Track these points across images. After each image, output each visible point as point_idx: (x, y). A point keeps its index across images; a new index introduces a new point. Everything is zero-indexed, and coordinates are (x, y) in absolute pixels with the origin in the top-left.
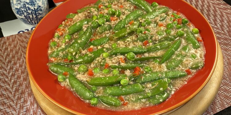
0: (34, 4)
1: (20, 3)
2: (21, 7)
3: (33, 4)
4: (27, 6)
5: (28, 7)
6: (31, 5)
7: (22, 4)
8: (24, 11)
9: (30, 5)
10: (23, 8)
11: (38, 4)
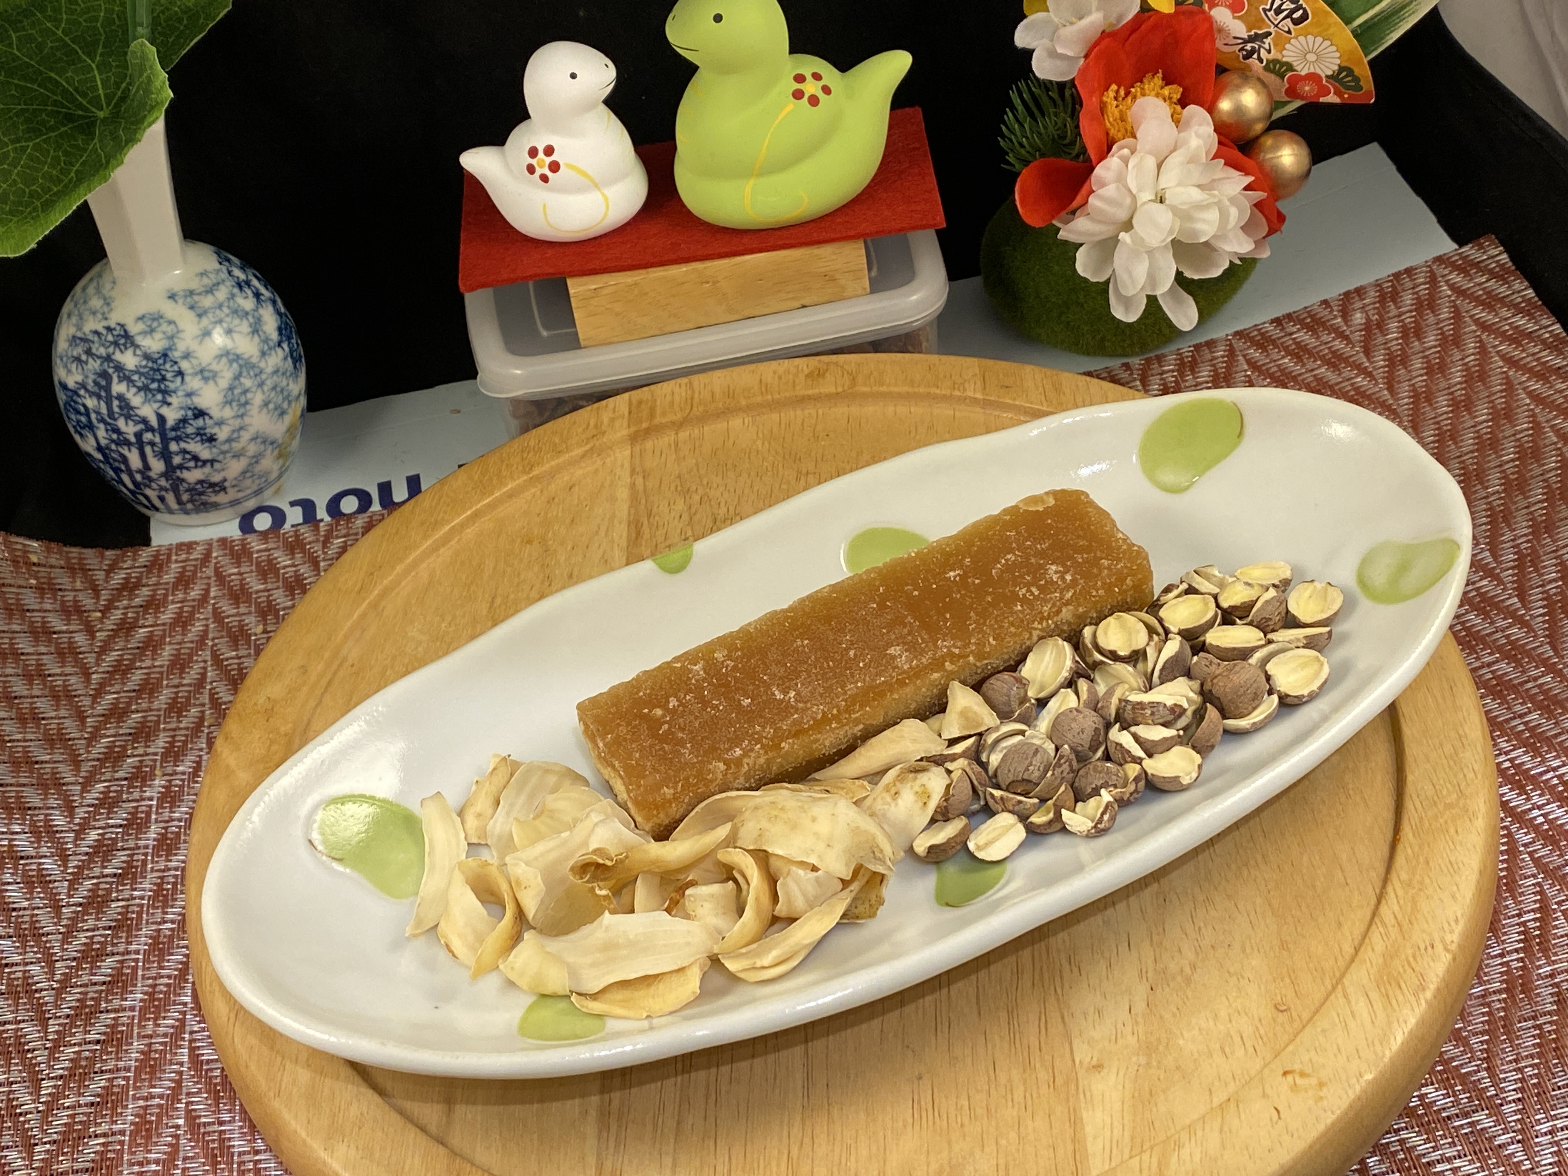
0: (165, 392)
1: (84, 357)
2: (83, 386)
3: (154, 386)
4: (118, 388)
5: (121, 397)
6: (140, 389)
7: (94, 365)
8: (98, 413)
9: (133, 390)
10: (92, 394)
11: (189, 395)
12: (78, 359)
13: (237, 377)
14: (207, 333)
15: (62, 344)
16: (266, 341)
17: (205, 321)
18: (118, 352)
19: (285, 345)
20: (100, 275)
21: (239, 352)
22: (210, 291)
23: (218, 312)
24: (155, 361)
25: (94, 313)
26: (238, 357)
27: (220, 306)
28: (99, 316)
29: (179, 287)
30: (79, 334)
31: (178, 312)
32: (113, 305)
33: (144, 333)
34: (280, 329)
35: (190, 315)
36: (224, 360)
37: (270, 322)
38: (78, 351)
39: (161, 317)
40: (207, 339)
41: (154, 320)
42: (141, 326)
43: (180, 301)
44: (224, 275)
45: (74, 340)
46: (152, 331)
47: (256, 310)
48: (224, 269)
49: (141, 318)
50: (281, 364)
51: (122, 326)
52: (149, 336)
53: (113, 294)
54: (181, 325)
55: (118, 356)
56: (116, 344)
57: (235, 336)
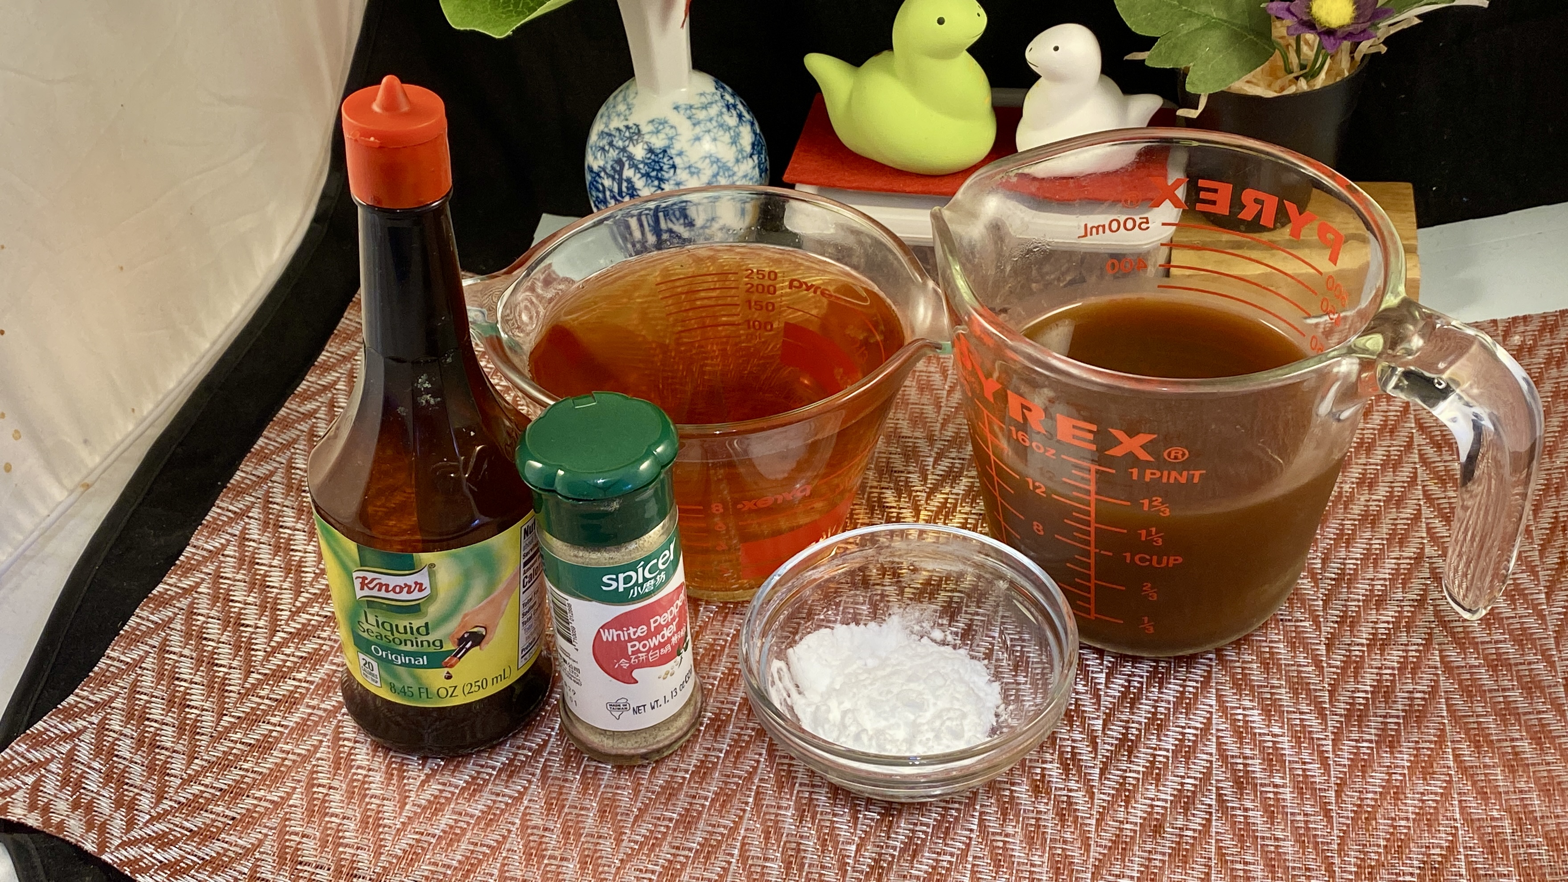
0: (661, 180)
1: (607, 148)
2: (604, 169)
3: (654, 174)
4: (628, 173)
5: (629, 181)
6: (643, 175)
7: (613, 154)
8: (611, 191)
9: (638, 175)
10: (609, 176)
12: (603, 149)
13: (715, 176)
14: (698, 139)
15: (593, 137)
16: (741, 151)
17: (698, 130)
18: (631, 145)
19: (755, 157)
20: (628, 88)
21: (719, 156)
22: (705, 107)
23: (708, 124)
24: (657, 155)
25: (619, 115)
26: (718, 160)
27: (711, 120)
28: (622, 117)
29: (682, 101)
30: (606, 130)
31: (679, 120)
32: (633, 110)
33: (652, 133)
34: (753, 145)
35: (688, 123)
36: (708, 161)
37: (747, 137)
38: (604, 142)
39: (666, 122)
40: (697, 143)
41: (660, 124)
42: (650, 128)
43: (682, 112)
44: (717, 97)
45: (602, 134)
46: (658, 132)
47: (737, 127)
48: (719, 93)
49: (652, 121)
50: (750, 171)
51: (637, 126)
52: (655, 136)
53: (635, 101)
54: (680, 130)
55: (631, 149)
56: (630, 139)
57: (718, 143)
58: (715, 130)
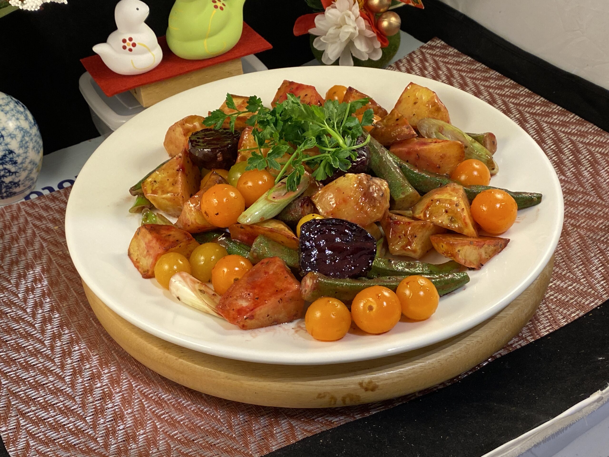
11: (6, 145)
13: (23, 137)
17: (8, 116)
21: (23, 126)
22: (7, 104)
26: (22, 129)
27: (12, 110)
35: (2, 113)
36: (18, 130)
47: (25, 111)
50: (36, 132)
57: (20, 121)
58: (16, 115)
